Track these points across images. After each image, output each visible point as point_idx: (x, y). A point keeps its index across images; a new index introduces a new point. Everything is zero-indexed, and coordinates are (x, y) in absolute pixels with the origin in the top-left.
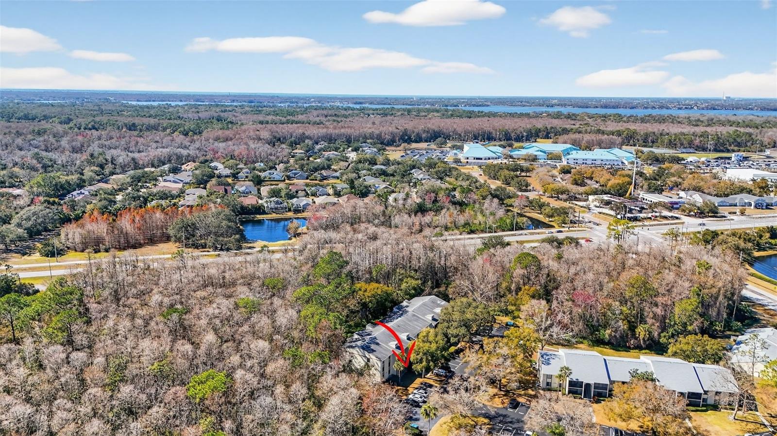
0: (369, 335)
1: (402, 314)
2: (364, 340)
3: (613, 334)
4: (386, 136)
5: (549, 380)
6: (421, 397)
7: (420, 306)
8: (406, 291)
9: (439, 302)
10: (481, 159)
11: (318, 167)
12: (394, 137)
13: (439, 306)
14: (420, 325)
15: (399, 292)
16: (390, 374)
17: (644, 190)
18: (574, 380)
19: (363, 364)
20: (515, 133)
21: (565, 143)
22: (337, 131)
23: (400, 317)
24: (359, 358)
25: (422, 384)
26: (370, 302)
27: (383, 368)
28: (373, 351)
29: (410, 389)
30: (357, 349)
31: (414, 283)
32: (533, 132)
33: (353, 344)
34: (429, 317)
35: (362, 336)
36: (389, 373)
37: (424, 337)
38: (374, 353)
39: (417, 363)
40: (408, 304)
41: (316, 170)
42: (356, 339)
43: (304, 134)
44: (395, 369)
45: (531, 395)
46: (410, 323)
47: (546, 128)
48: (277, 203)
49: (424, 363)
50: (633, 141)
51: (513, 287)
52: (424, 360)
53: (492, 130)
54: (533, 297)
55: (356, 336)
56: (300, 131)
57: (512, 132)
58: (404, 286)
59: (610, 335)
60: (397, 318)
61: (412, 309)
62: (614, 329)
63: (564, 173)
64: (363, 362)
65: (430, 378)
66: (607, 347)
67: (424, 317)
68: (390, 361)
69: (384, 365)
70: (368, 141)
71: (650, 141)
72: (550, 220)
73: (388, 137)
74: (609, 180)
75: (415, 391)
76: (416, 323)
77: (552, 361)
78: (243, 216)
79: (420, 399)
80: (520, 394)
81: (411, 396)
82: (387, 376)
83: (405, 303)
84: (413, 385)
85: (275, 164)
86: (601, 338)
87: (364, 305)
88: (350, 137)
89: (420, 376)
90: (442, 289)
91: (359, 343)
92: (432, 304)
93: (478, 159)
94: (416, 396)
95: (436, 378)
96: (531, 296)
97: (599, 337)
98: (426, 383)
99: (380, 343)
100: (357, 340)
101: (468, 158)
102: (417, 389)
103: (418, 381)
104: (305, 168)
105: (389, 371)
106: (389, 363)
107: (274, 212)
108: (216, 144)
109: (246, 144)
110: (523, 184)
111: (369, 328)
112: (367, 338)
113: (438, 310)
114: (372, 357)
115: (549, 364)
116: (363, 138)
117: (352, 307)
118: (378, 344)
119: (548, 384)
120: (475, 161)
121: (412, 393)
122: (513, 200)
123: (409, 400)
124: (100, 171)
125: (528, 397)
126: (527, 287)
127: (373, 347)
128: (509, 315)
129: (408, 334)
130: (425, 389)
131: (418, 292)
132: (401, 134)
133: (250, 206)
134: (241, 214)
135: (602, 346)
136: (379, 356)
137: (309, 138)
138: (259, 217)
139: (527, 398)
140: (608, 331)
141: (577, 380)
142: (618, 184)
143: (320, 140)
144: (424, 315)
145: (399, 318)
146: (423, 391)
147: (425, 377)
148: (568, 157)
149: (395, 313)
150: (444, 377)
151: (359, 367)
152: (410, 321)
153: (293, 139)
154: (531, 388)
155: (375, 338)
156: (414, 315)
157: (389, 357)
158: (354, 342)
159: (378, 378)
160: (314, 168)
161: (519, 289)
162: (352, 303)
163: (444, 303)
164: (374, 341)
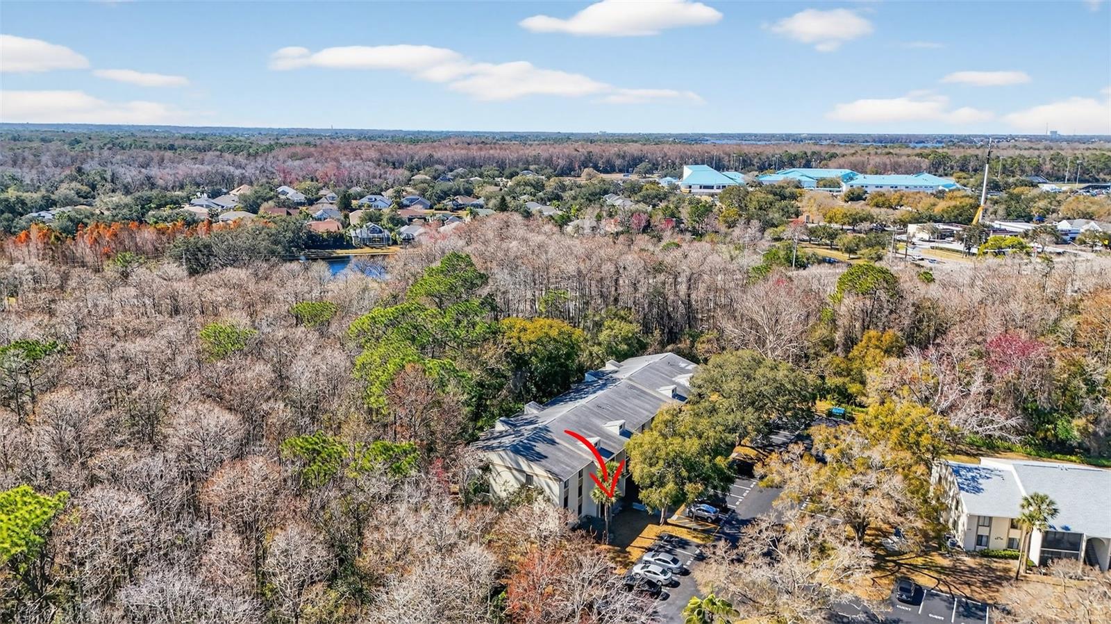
0: (531, 423)
1: (605, 385)
2: (518, 433)
3: (1091, 428)
4: (559, 161)
5: (984, 531)
6: (664, 572)
7: (644, 370)
8: (609, 346)
9: (683, 365)
10: (712, 187)
11: (450, 190)
12: (571, 163)
13: (683, 371)
14: (648, 406)
15: (596, 349)
16: (583, 514)
17: (999, 217)
18: (1060, 530)
19: (514, 486)
20: (760, 159)
21: (841, 167)
22: (483, 153)
23: (601, 388)
24: (506, 475)
25: (661, 538)
26: (534, 354)
27: (566, 500)
28: (540, 457)
29: (634, 552)
30: (502, 453)
31: (625, 329)
32: (785, 159)
33: (495, 443)
34: (667, 391)
35: (515, 426)
36: (580, 512)
37: (666, 423)
38: (544, 462)
39: (651, 486)
40: (615, 368)
41: (445, 195)
42: (501, 432)
43: (431, 156)
44: (596, 501)
45: (942, 567)
46: (623, 402)
47: (806, 153)
48: (373, 231)
49: (670, 486)
50: (945, 170)
51: (838, 336)
52: (670, 477)
53: (722, 155)
54: (888, 352)
55: (499, 427)
56: (426, 152)
57: (755, 157)
58: (603, 336)
59: (1084, 431)
60: (595, 392)
61: (627, 375)
62: (1091, 418)
63: (852, 199)
64: (513, 481)
65: (679, 524)
66: (1074, 458)
67: (654, 390)
68: (581, 482)
69: (567, 493)
70: (532, 167)
71: (970, 168)
72: (852, 256)
73: (562, 163)
74: (934, 205)
75: (647, 557)
76: (636, 402)
77: (983, 483)
78: (313, 251)
79: (662, 577)
80: (916, 566)
81: (637, 569)
82: (573, 519)
83: (609, 366)
84: (638, 542)
85: (382, 190)
86: (1062, 436)
87: (519, 362)
88: (503, 162)
89: (655, 519)
90: (684, 344)
91: (507, 441)
92: (670, 368)
93: (706, 187)
94: (652, 568)
95: (693, 525)
96: (886, 352)
97: (1056, 436)
98: (671, 536)
99: (557, 440)
100: (502, 435)
101: (690, 187)
102: (649, 550)
103: (651, 533)
104: (429, 193)
105: (580, 507)
106: (580, 489)
107: (367, 246)
108: (290, 162)
109: (336, 160)
110: (792, 210)
111: (531, 410)
112: (527, 431)
113: (683, 380)
114: (537, 470)
115: (978, 490)
116: (524, 164)
117: (492, 363)
118: (553, 442)
119: (979, 540)
120: (702, 190)
121: (640, 560)
122: (780, 228)
123: (632, 578)
124: (90, 193)
125: (937, 572)
126: (872, 333)
127: (540, 447)
128: (829, 397)
129: (622, 422)
130: (669, 552)
131: (637, 348)
132: (583, 158)
133: (325, 236)
134: (309, 247)
135: (1059, 456)
136: (556, 470)
137: (441, 163)
138: (341, 252)
139: (936, 575)
140: (1079, 422)
141: (1066, 528)
142: (955, 207)
143: (457, 165)
144: (655, 386)
145: (600, 393)
146: (668, 557)
147: (666, 523)
148: (852, 182)
149: (589, 384)
150: (713, 522)
151: (504, 495)
152: (625, 398)
153: (415, 162)
154: (936, 549)
155: (546, 429)
156: (632, 387)
157: (580, 474)
158: (495, 438)
159: (552, 524)
160: (442, 191)
161: (850, 342)
162: (492, 354)
163: (692, 366)
164: (542, 435)
